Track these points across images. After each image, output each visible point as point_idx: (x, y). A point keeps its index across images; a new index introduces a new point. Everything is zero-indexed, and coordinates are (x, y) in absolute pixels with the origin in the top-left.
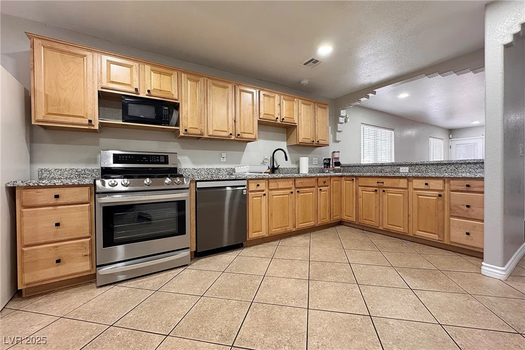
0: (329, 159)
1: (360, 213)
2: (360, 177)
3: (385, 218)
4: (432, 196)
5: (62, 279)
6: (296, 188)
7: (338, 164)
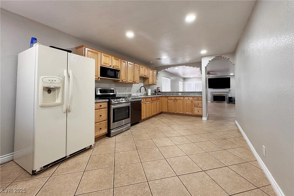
0: (156, 90)
1: (169, 108)
2: (169, 96)
3: (177, 109)
4: (190, 102)
5: (100, 136)
6: (152, 101)
7: (159, 92)
